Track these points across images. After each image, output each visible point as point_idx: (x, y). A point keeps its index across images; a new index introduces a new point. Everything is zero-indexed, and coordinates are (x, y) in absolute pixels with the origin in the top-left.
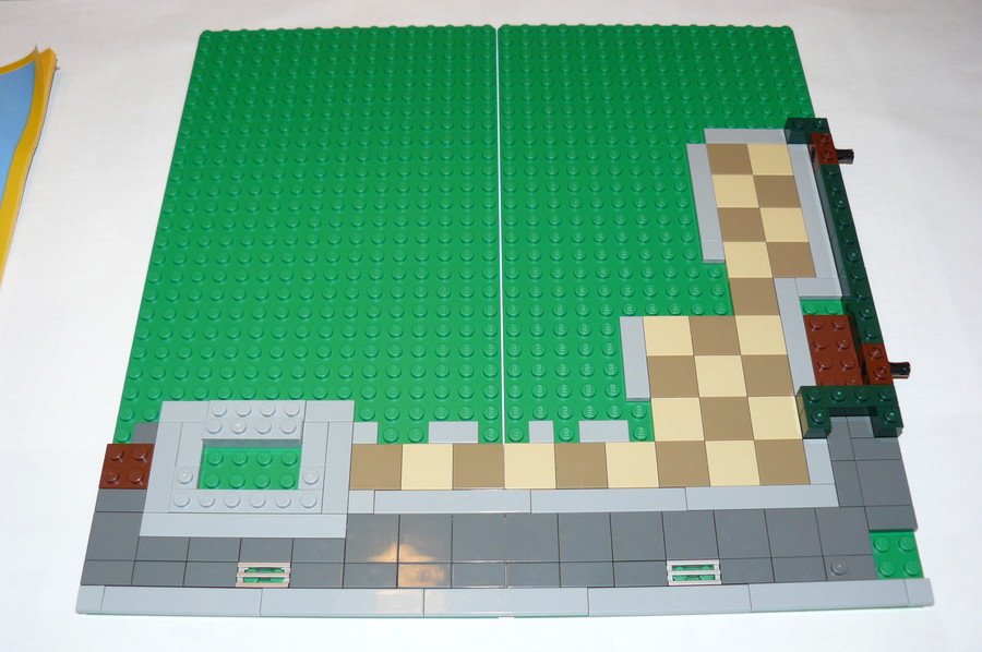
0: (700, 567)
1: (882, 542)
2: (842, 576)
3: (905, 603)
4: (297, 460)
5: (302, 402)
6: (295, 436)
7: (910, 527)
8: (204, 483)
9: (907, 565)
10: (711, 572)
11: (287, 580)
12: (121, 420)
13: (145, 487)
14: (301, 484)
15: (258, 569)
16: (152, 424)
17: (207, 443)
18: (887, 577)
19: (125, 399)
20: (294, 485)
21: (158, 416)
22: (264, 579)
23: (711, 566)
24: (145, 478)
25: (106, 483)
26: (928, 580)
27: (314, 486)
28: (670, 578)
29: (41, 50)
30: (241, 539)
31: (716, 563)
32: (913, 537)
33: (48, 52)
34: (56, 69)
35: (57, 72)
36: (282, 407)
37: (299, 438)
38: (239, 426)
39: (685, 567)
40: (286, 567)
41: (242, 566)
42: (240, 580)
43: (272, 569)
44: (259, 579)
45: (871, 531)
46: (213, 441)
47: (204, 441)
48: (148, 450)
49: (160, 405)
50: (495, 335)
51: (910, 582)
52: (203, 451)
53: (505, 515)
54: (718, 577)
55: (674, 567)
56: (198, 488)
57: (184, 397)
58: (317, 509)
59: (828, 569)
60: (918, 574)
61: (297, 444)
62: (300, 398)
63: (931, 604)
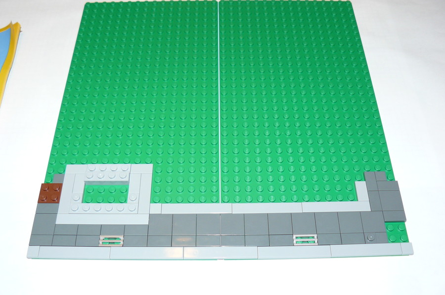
0: (308, 237)
1: (390, 226)
2: (372, 242)
3: (400, 254)
4: (127, 191)
5: (129, 165)
6: (126, 179)
7: (403, 220)
8: (85, 201)
9: (402, 237)
10: (313, 240)
11: (122, 243)
12: (48, 173)
13: (58, 202)
14: (128, 200)
15: (109, 238)
16: (62, 175)
17: (86, 183)
18: (393, 242)
19: (50, 164)
20: (126, 201)
21: (64, 171)
22: (112, 243)
23: (313, 237)
24: (58, 198)
25: (41, 201)
26: (411, 243)
27: (134, 202)
28: (295, 242)
29: (13, 23)
30: (101, 225)
31: (315, 236)
32: (404, 225)
33: (17, 24)
34: (20, 31)
35: (21, 33)
36: (120, 167)
37: (128, 180)
38: (101, 175)
39: (301, 237)
40: (122, 238)
41: (102, 237)
42: (101, 243)
43: (115, 238)
44: (110, 243)
45: (385, 222)
46: (89, 182)
47: (85, 182)
48: (60, 186)
49: (65, 166)
50: (216, 135)
51: (403, 244)
52: (85, 187)
53: (220, 214)
54: (316, 242)
55: (297, 237)
56: (82, 202)
57: (76, 163)
58: (136, 212)
59: (366, 238)
60: (407, 241)
61: (127, 183)
62: (129, 163)
63: (412, 254)
